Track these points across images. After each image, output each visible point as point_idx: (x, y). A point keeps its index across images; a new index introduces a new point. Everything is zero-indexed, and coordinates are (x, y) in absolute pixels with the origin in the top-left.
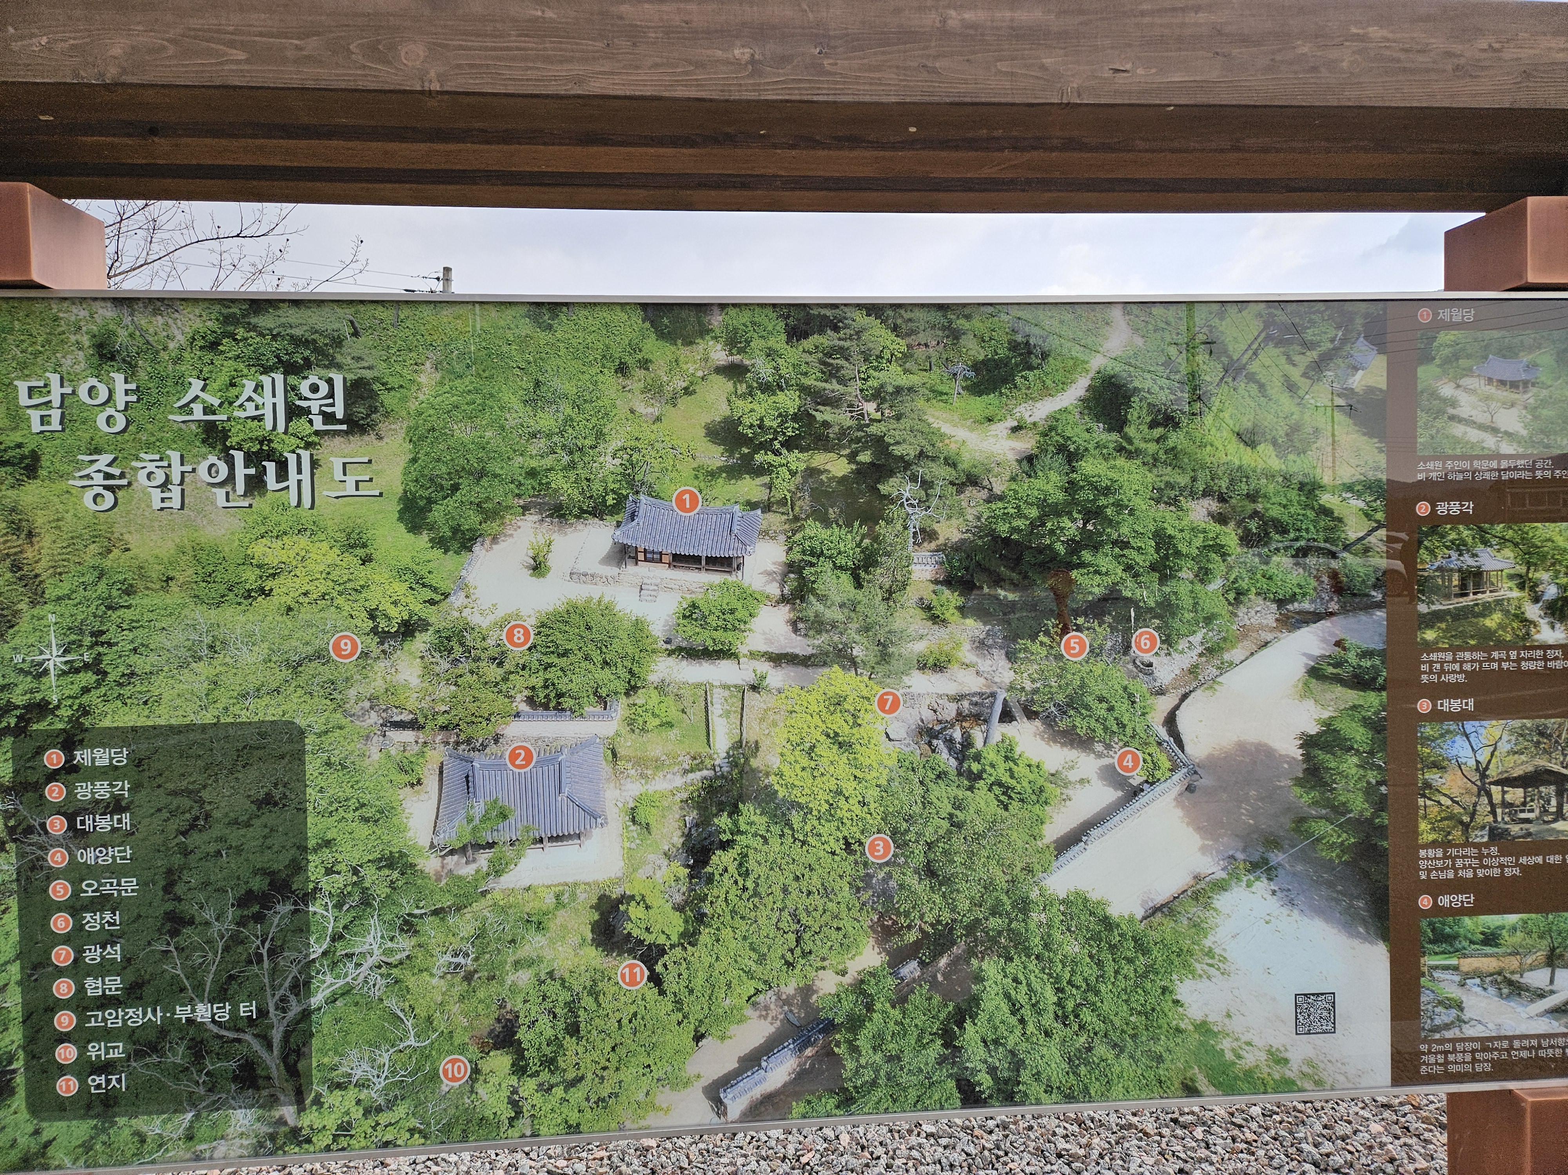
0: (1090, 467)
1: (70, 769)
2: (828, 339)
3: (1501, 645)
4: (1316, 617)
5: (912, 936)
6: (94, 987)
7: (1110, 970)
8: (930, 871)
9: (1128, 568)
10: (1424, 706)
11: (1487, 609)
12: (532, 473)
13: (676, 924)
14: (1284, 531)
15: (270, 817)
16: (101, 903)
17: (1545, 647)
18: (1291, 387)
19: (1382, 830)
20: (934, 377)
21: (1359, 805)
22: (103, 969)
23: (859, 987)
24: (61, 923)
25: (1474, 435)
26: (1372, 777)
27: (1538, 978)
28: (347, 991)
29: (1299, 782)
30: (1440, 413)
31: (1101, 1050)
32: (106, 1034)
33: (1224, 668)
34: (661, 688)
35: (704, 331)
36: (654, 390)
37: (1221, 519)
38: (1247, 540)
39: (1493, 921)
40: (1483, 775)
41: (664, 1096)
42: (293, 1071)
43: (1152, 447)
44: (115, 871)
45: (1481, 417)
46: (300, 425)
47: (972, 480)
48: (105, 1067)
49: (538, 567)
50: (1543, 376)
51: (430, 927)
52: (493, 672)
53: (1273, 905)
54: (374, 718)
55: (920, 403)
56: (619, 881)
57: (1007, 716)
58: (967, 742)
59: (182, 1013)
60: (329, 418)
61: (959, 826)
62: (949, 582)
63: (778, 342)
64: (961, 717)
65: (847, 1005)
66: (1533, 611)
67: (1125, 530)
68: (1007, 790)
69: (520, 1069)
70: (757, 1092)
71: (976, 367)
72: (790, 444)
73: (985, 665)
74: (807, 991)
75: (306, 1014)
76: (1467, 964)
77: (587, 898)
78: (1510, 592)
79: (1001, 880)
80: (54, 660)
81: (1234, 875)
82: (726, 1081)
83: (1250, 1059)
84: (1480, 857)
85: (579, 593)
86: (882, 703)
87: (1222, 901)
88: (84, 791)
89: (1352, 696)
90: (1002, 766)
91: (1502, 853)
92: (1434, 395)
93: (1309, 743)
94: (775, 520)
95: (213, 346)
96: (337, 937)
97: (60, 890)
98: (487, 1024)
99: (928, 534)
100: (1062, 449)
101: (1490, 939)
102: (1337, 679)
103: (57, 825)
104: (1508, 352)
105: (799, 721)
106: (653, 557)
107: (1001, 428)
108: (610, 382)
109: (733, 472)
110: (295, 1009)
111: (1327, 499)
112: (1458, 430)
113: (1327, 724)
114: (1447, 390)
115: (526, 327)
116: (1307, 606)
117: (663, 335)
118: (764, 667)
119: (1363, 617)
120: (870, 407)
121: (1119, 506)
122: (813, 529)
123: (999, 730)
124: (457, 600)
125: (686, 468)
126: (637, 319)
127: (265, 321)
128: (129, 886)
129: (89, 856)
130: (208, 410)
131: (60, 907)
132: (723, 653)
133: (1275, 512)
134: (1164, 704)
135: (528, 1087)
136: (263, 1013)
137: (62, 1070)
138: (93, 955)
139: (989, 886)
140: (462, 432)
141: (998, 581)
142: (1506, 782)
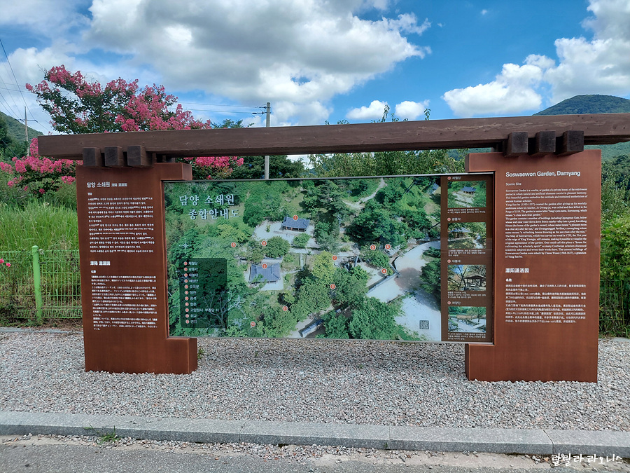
0: (376, 211)
1: (188, 265)
2: (323, 186)
3: (467, 248)
4: (425, 242)
5: (339, 304)
6: (192, 304)
7: (380, 313)
8: (343, 291)
9: (384, 231)
10: (449, 261)
11: (464, 241)
12: (267, 212)
13: (293, 299)
14: (418, 224)
15: (221, 275)
16: (193, 289)
17: (477, 249)
18: (420, 194)
19: (439, 287)
20: (344, 193)
21: (435, 282)
22: (193, 301)
23: (329, 314)
24: (186, 293)
25: (461, 204)
26: (437, 276)
27: (476, 321)
28: (234, 308)
29: (421, 276)
30: (453, 199)
31: (378, 329)
32: (194, 313)
33: (405, 252)
34: (291, 254)
35: (299, 185)
36: (289, 196)
37: (404, 221)
38: (409, 226)
39: (465, 308)
40: (463, 276)
41: (291, 332)
42: (225, 322)
43: (389, 207)
44: (195, 284)
45: (463, 200)
46: (226, 204)
47: (352, 214)
48: (194, 319)
49: (268, 230)
50: (477, 190)
51: (248, 297)
52: (260, 250)
53: (415, 302)
54: (239, 258)
55: (341, 198)
56: (283, 291)
57: (359, 261)
58: (351, 266)
59: (206, 310)
60: (231, 203)
61: (349, 283)
62: (347, 234)
63: (313, 186)
64: (349, 261)
65: (326, 317)
66: (474, 241)
67: (383, 224)
68: (359, 276)
69: (265, 325)
70: (309, 333)
71: (352, 191)
72: (315, 207)
73: (354, 251)
74: (318, 314)
75: (227, 312)
76: (459, 317)
77: (277, 293)
78: (469, 237)
79: (358, 294)
80: (186, 246)
81: (407, 295)
82: (303, 330)
83: (410, 334)
84: (462, 294)
85: (276, 235)
86: (333, 258)
87: (404, 301)
88: (190, 269)
89: (433, 259)
90: (358, 271)
91: (467, 293)
92: (451, 195)
93: (423, 268)
94: (312, 221)
95: (212, 190)
96: (232, 298)
97: (186, 287)
98: (259, 316)
99: (343, 224)
100: (370, 207)
101: (464, 312)
102: (429, 255)
103: (186, 275)
104: (469, 186)
105: (317, 261)
106: (289, 228)
107: (358, 203)
108: (281, 195)
109: (304, 212)
110: (225, 311)
111: (427, 217)
112: (457, 202)
113: (427, 264)
114: (454, 194)
115: (266, 185)
116: (423, 240)
117: (292, 186)
118: (310, 250)
119: (436, 242)
120: (331, 199)
121: (382, 219)
122: (320, 223)
123: (357, 264)
124: (253, 236)
125: (295, 211)
126: (286, 183)
127: (220, 185)
128: (198, 287)
129: (191, 281)
130: (211, 201)
131: (186, 290)
132: (303, 247)
133: (416, 220)
134: (392, 260)
135: (266, 328)
136: (220, 311)
137: (187, 319)
138: (192, 299)
139: (355, 295)
140: (254, 205)
141: (357, 234)
142: (468, 278)
